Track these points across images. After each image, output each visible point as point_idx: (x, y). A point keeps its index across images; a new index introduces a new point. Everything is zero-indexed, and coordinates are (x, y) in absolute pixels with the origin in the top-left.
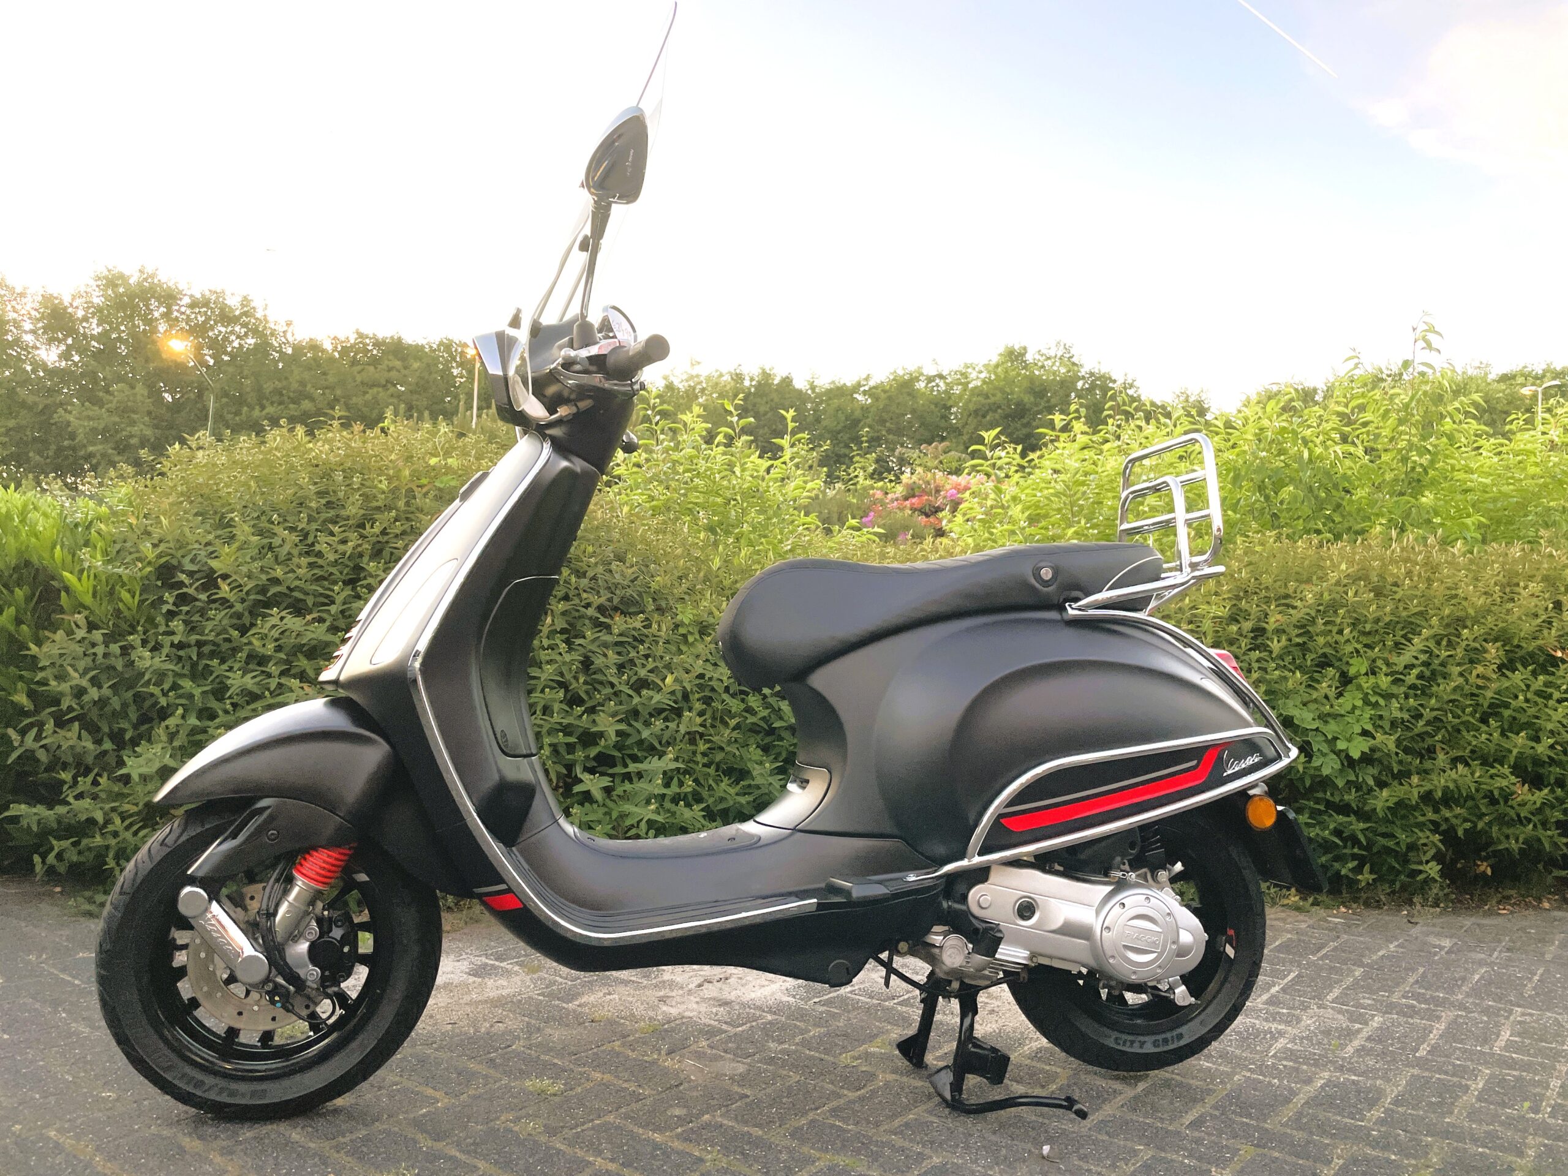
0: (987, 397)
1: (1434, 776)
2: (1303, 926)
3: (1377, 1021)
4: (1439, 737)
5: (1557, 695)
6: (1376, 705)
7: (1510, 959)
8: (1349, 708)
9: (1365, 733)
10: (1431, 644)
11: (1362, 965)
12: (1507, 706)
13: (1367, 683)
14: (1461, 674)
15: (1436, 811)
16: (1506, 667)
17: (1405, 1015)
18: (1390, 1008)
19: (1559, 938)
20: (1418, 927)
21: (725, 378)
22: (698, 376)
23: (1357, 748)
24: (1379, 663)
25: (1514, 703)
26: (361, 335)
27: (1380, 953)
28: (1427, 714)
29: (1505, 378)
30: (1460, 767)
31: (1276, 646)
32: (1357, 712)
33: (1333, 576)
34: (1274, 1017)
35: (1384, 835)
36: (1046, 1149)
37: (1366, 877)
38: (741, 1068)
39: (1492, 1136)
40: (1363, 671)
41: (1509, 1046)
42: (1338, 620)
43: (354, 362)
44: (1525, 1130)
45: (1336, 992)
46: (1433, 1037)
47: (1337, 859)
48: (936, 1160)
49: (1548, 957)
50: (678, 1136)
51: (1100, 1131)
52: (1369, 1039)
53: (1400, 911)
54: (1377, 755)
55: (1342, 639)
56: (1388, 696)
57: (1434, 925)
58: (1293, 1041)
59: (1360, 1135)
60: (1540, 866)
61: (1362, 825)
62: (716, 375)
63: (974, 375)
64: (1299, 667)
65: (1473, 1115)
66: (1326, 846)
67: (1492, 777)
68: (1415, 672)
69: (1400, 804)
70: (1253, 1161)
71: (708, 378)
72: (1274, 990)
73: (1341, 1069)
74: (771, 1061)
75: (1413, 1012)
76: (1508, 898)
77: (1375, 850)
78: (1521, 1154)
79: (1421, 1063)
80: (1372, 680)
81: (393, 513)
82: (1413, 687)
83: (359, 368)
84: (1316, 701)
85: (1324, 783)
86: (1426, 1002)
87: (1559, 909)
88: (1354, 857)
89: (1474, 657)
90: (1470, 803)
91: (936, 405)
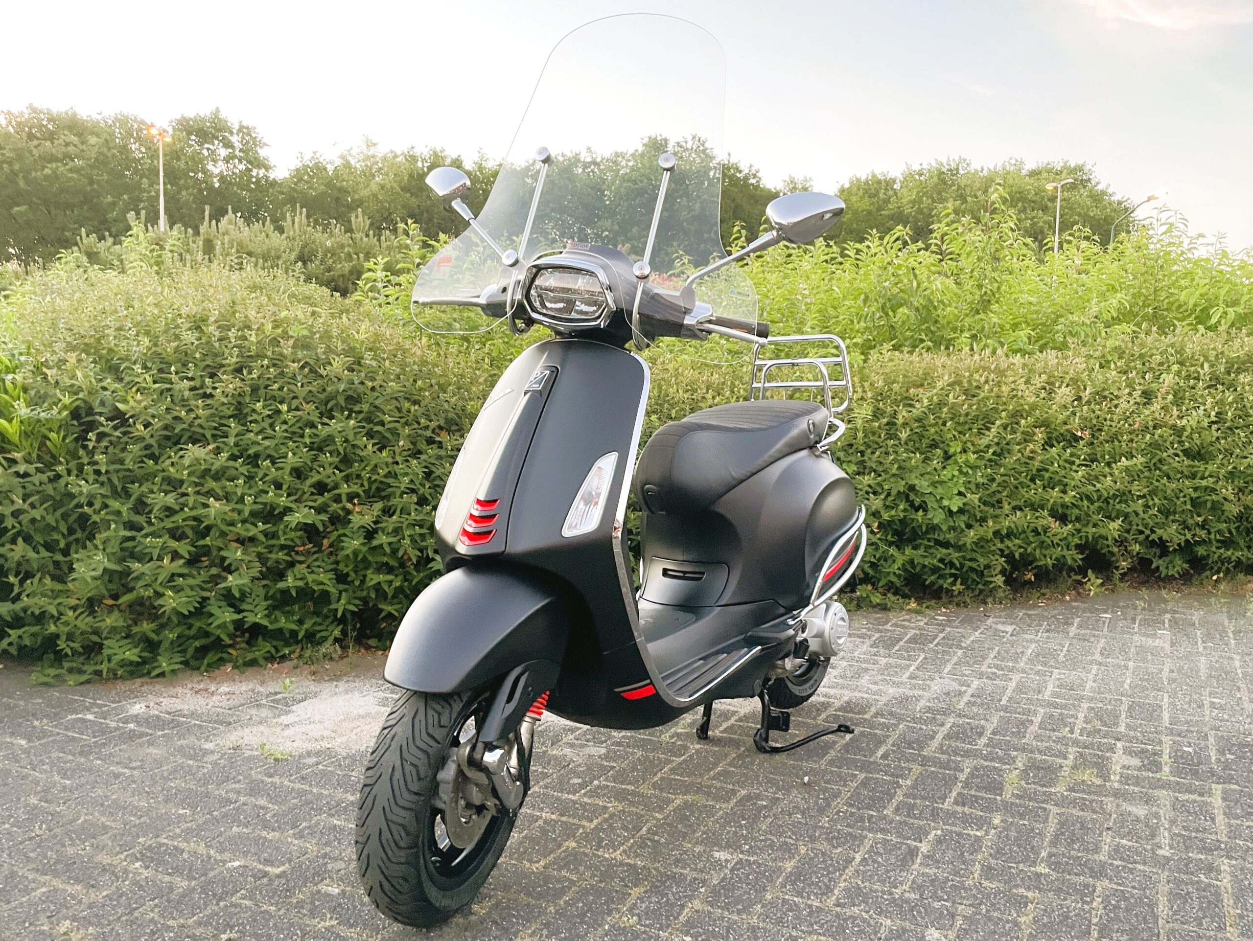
0: (635, 182)
1: (1001, 519)
2: (922, 624)
3: (976, 684)
4: (1005, 494)
5: (1078, 462)
6: (966, 474)
7: (1048, 638)
8: (950, 476)
9: (960, 493)
10: (1001, 431)
11: (961, 648)
12: (1047, 470)
13: (961, 458)
14: (1019, 451)
15: (1002, 542)
16: (1048, 443)
17: (990, 679)
18: (981, 675)
19: (1077, 621)
20: (991, 619)
21: (399, 159)
22: (373, 156)
23: (955, 504)
24: (969, 445)
25: (1051, 468)
26: (34, 110)
27: (972, 638)
28: (999, 478)
29: (1034, 174)
30: (1018, 513)
31: (904, 435)
32: (955, 479)
33: (940, 384)
34: (915, 687)
35: (971, 560)
36: (806, 779)
37: (958, 587)
38: (603, 751)
39: (1049, 749)
40: (959, 450)
41: (1054, 694)
42: (943, 415)
43: (31, 136)
44: (1067, 744)
45: (949, 667)
46: (1009, 693)
47: (941, 577)
48: (743, 792)
49: (1071, 635)
50: (585, 794)
51: (831, 766)
52: (972, 696)
53: (978, 608)
54: (967, 508)
55: (945, 429)
56: (974, 468)
57: (1000, 617)
58: (929, 700)
59: (976, 754)
60: (1064, 573)
61: (957, 555)
62: (390, 155)
63: (624, 163)
64: (917, 449)
65: (1037, 737)
66: (935, 570)
67: (1037, 518)
68: (991, 451)
69: (981, 539)
70: (921, 773)
71: (384, 159)
72: (912, 668)
73: (959, 715)
74: (619, 744)
75: (995, 676)
76: (1044, 595)
77: (964, 570)
78: (1066, 758)
79: (1005, 709)
80: (964, 456)
81: (266, 362)
82: (990, 460)
83: (36, 142)
84: (928, 473)
85: (934, 528)
86: (1002, 669)
87: (1076, 601)
88: (952, 575)
89: (1028, 438)
90: (1023, 536)
91: (593, 188)
